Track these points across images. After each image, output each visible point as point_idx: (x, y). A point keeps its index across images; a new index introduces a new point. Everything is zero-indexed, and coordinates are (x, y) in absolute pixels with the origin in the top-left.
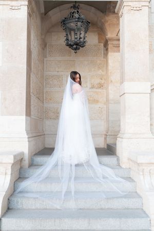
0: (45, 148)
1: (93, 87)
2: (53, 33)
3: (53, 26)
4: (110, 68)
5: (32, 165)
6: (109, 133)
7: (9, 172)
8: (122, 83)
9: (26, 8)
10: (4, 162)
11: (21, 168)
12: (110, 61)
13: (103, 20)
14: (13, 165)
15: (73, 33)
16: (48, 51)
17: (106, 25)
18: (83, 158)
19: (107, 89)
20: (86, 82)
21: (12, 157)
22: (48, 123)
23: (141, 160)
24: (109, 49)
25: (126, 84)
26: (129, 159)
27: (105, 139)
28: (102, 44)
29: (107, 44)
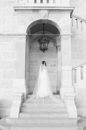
0: (30, 93)
1: (51, 66)
2: (34, 43)
3: (34, 39)
4: (58, 58)
5: (27, 98)
6: (58, 86)
7: (20, 99)
8: (62, 66)
9: (25, 38)
10: (18, 95)
11: (23, 99)
12: (58, 55)
13: (55, 38)
14: (22, 96)
15: (42, 44)
16: (32, 50)
17: (57, 39)
18: (46, 95)
19: (57, 67)
20: (48, 64)
21: (22, 94)
22: (31, 81)
23: (67, 95)
24: (58, 50)
25: (63, 67)
26: (64, 95)
27: (57, 88)
28: (55, 47)
29: (57, 48)
